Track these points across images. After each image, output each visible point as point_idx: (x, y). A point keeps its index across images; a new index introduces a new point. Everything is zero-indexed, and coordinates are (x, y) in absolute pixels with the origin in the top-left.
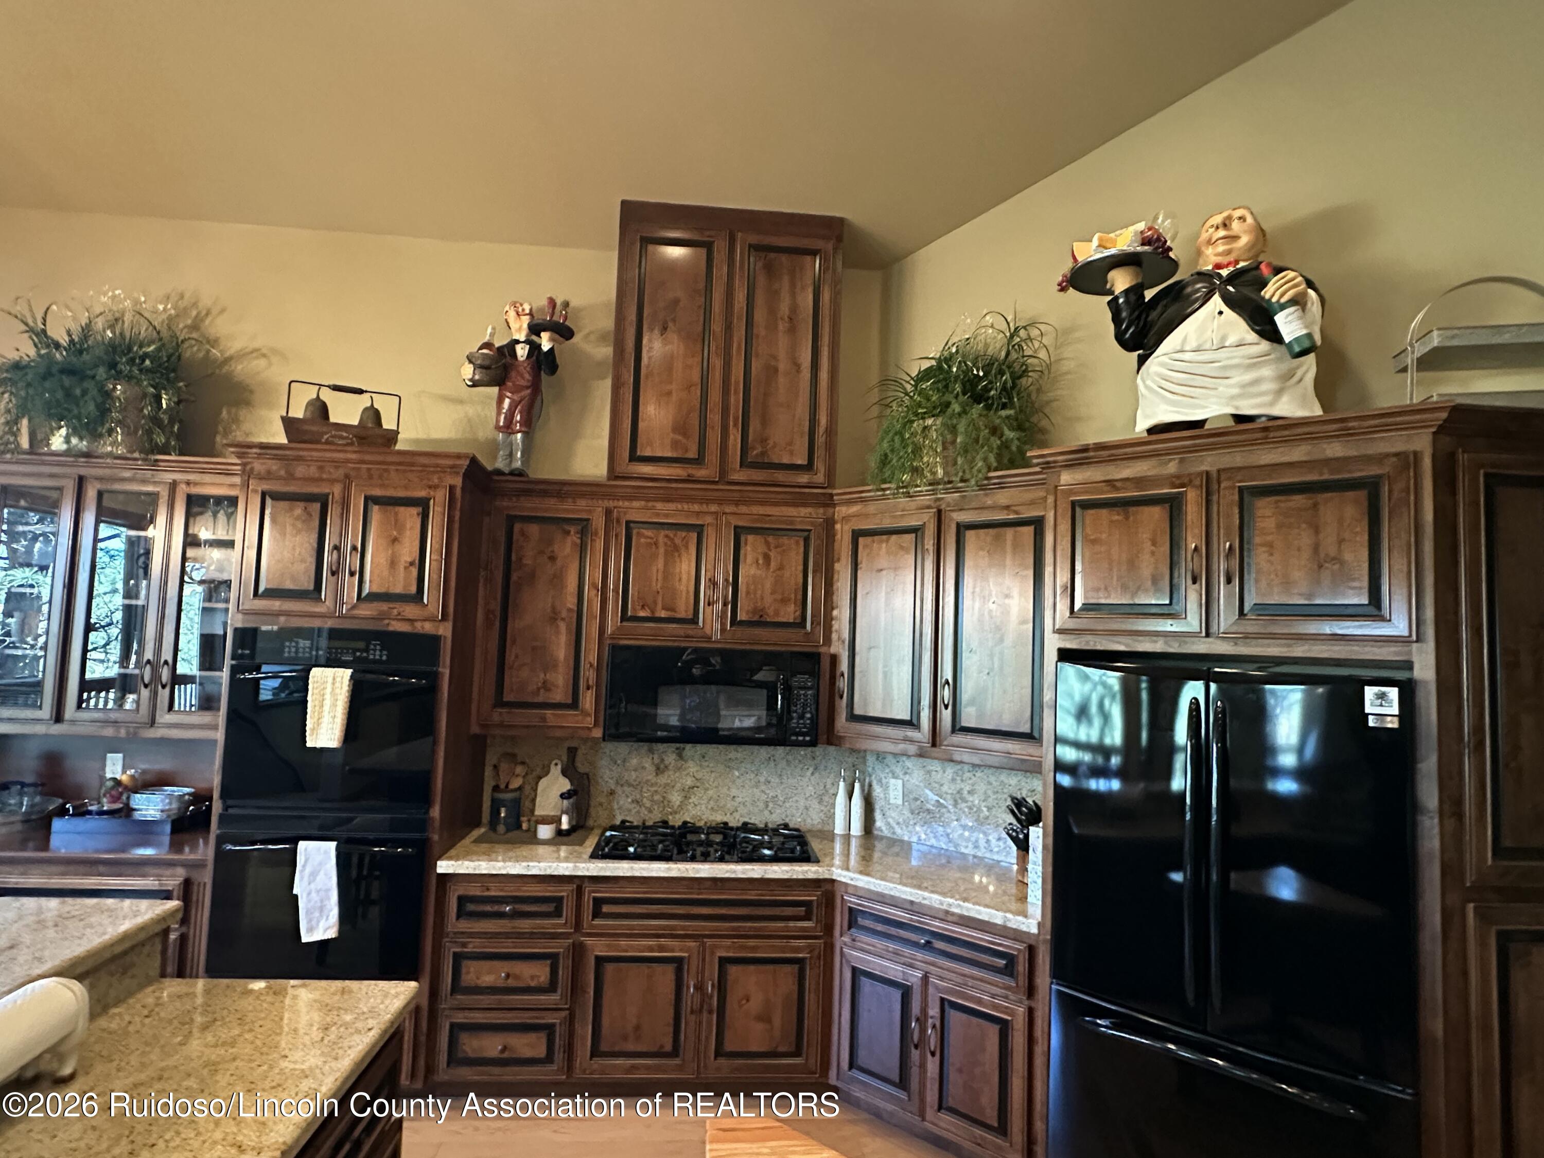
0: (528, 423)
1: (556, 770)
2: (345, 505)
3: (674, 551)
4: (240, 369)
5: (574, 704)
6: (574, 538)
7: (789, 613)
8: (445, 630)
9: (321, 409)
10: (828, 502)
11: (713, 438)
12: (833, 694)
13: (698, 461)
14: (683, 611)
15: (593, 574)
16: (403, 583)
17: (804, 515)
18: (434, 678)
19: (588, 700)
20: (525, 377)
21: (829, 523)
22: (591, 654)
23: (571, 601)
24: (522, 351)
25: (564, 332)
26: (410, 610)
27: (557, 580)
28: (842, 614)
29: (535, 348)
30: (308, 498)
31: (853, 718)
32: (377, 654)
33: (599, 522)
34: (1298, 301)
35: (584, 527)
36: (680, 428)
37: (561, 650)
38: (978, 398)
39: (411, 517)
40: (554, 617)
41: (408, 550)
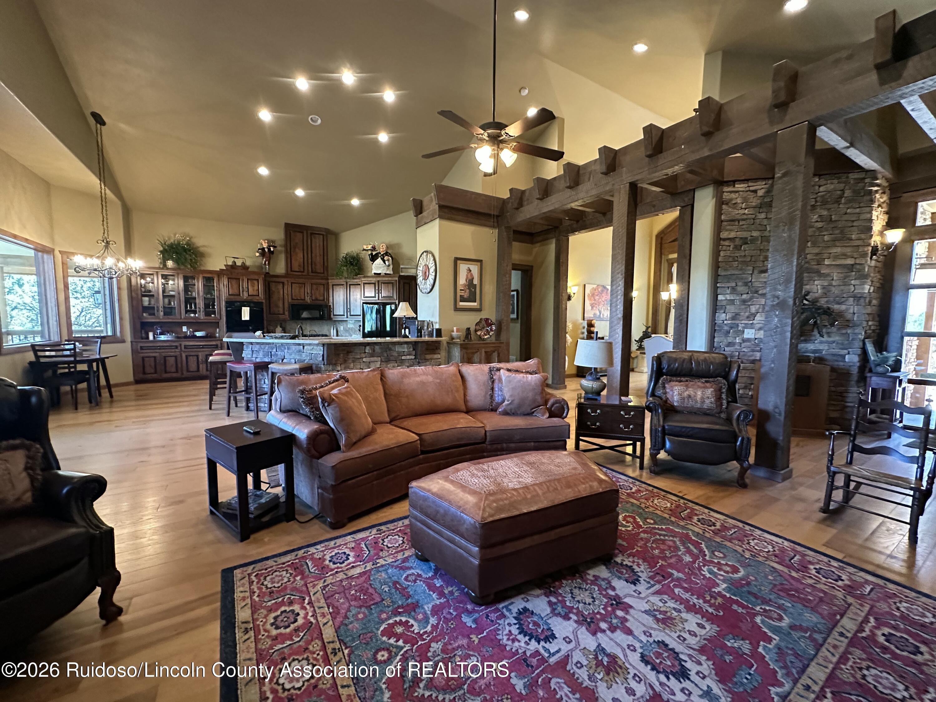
0: (269, 264)
1: (279, 327)
2: (243, 280)
3: (300, 288)
4: (201, 249)
5: (284, 314)
6: (281, 285)
7: (322, 298)
8: (264, 301)
9: (235, 262)
10: (328, 279)
11: (306, 267)
12: (330, 311)
13: (303, 272)
14: (303, 298)
15: (286, 291)
16: (255, 293)
17: (323, 281)
18: (263, 309)
19: (287, 313)
20: (267, 255)
21: (328, 283)
22: (286, 305)
23: (282, 296)
24: (266, 250)
25: (275, 247)
26: (257, 298)
27: (279, 292)
28: (331, 299)
29: (269, 249)
30: (236, 279)
31: (334, 315)
32: (252, 305)
33: (286, 282)
34: (388, 260)
35: (283, 283)
36: (300, 266)
37: (281, 305)
38: (352, 264)
39: (256, 282)
40: (279, 300)
41: (256, 288)
